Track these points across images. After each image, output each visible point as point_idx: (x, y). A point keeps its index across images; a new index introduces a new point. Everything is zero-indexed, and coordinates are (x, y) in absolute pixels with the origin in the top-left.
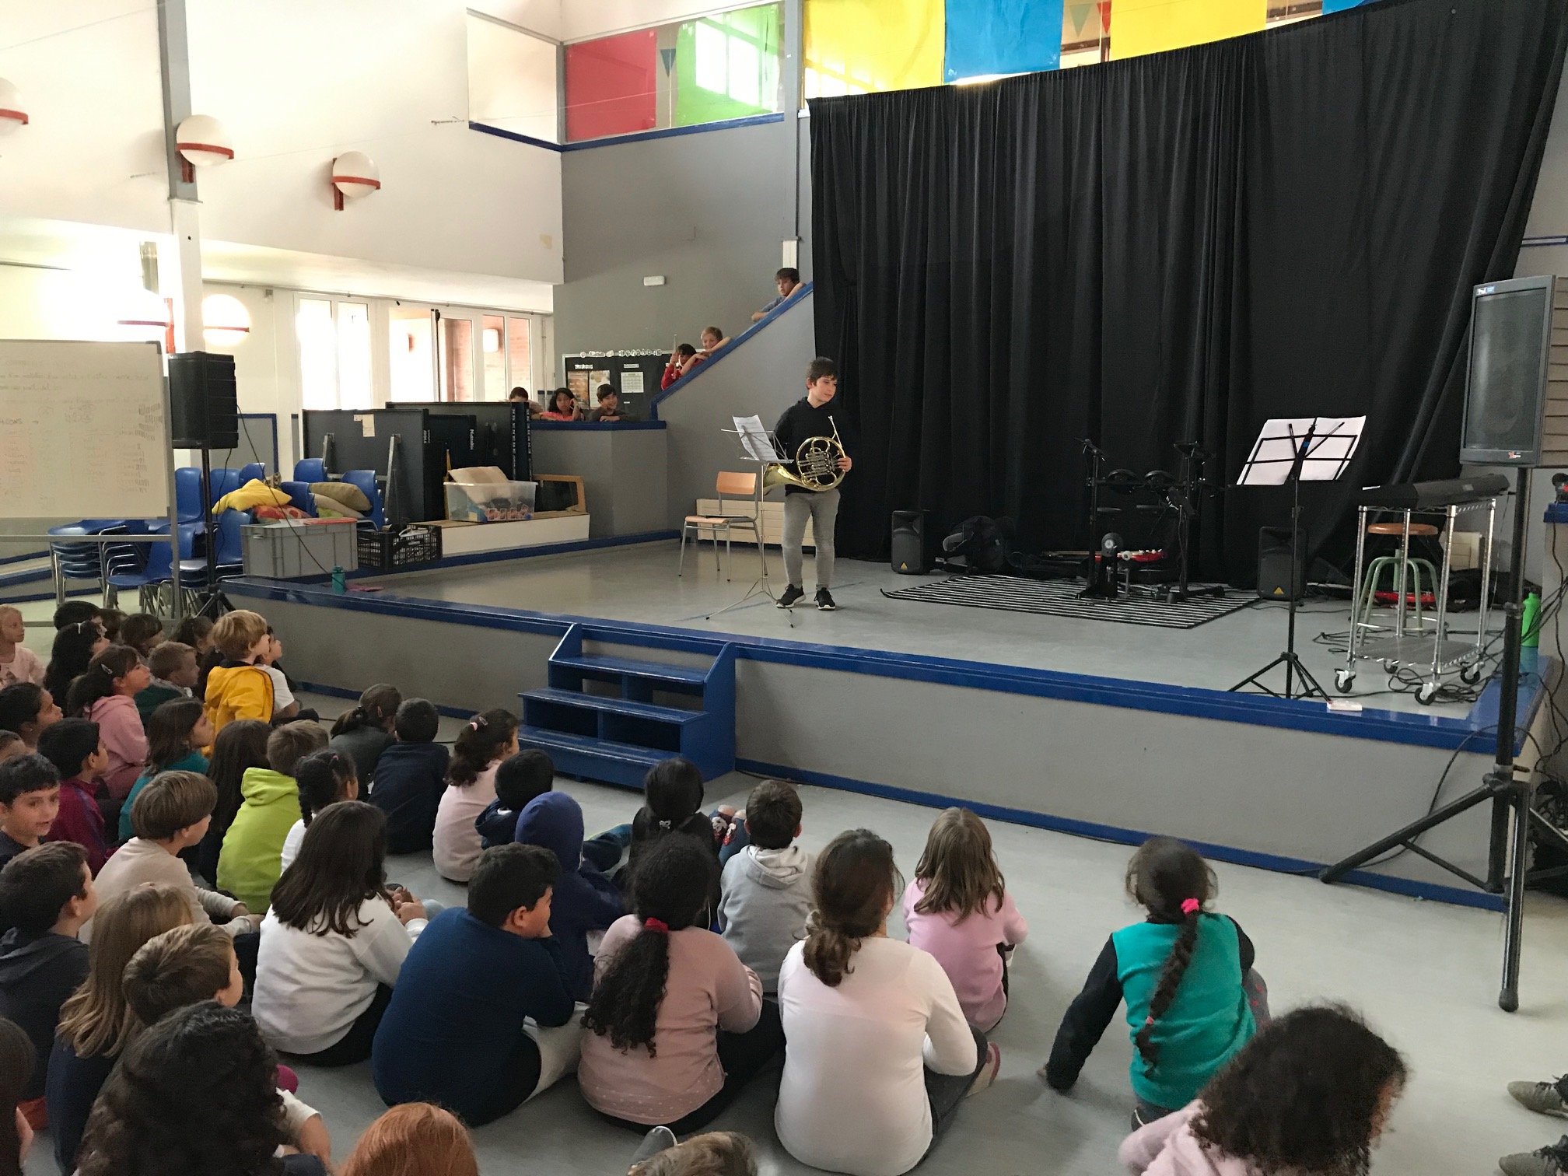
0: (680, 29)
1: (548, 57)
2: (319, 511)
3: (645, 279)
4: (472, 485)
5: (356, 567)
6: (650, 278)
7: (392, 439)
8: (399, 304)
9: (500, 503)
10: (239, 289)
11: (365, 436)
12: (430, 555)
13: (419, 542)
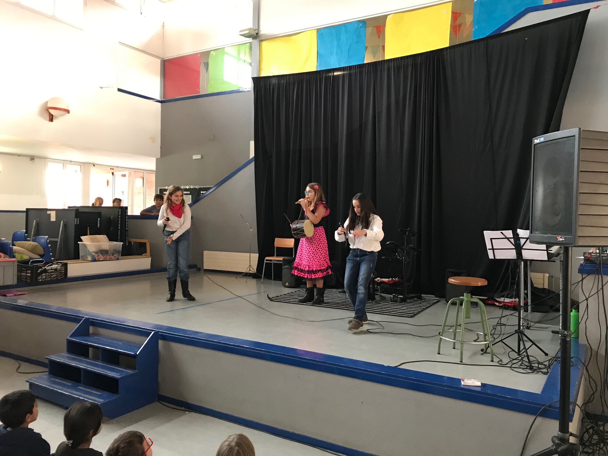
0: (210, 53)
1: (157, 64)
2: (17, 255)
3: (193, 156)
4: (90, 243)
5: (15, 282)
6: (195, 156)
7: (62, 222)
8: (94, 166)
9: (104, 252)
10: (17, 157)
11: (51, 220)
12: (60, 277)
13: (54, 270)
